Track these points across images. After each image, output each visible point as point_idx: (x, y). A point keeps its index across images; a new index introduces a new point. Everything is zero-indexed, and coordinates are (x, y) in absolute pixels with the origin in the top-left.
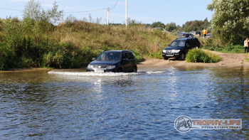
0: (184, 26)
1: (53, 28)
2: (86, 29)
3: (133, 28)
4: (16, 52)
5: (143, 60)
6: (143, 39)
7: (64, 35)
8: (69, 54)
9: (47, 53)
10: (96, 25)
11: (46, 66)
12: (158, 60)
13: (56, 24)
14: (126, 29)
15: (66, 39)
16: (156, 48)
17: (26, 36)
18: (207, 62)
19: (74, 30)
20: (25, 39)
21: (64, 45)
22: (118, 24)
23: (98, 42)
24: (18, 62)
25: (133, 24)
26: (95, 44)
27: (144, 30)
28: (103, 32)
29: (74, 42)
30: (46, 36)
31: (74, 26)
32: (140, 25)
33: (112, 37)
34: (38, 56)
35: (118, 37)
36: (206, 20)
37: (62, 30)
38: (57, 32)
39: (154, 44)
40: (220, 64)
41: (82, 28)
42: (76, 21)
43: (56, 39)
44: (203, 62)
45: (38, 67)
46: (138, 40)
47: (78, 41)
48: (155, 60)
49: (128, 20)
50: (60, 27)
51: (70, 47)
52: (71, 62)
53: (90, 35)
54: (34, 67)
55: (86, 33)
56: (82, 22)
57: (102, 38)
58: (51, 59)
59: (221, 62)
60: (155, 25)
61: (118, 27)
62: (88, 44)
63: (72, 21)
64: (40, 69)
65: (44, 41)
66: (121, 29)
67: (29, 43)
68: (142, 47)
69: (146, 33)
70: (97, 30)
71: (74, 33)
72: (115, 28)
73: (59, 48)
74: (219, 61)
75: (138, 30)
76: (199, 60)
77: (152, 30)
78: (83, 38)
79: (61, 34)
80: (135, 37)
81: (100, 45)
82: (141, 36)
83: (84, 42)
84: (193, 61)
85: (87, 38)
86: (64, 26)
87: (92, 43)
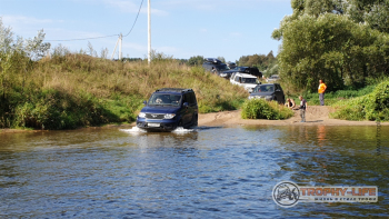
1: (31, 65)
2: (85, 67)
3: (160, 66)
6: (174, 82)
7: (49, 76)
8: (57, 106)
9: (23, 104)
10: (101, 60)
11: (20, 126)
14: (148, 66)
15: (55, 82)
18: (273, 118)
19: (65, 69)
21: (49, 91)
22: (135, 60)
23: (105, 87)
25: (158, 60)
26: (99, 91)
27: (177, 70)
28: (113, 72)
29: (65, 88)
30: (20, 79)
31: (64, 62)
32: (170, 60)
33: (126, 79)
34: (7, 110)
35: (135, 80)
37: (46, 68)
38: (38, 71)
40: (290, 121)
41: (78, 65)
42: (68, 54)
43: (37, 83)
44: (265, 118)
45: (7, 127)
46: (167, 85)
47: (72, 85)
49: (152, 53)
50: (43, 64)
51: (58, 95)
52: (60, 120)
53: (91, 77)
54: (1, 127)
55: (85, 73)
56: (78, 56)
57: (111, 80)
58: (28, 114)
59: (292, 118)
60: (194, 62)
61: (136, 64)
62: (89, 90)
63: (63, 54)
64: (11, 130)
65: (18, 86)
66: (140, 67)
69: (179, 73)
70: (102, 68)
71: (66, 73)
72: (131, 66)
73: (40, 96)
74: (290, 117)
75: (168, 68)
76: (260, 116)
77: (189, 69)
78: (80, 81)
79: (44, 74)
80: (162, 79)
81: (106, 91)
82: (171, 78)
83: (82, 86)
84: (251, 117)
85: (86, 80)
86: (50, 62)
87: (95, 89)
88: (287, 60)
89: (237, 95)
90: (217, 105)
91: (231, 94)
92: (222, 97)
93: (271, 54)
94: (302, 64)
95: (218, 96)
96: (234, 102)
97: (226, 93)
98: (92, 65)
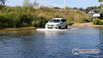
1: (35, 10)
3: (68, 10)
4: (20, 20)
5: (73, 24)
8: (42, 21)
9: (33, 20)
11: (33, 26)
12: (79, 24)
14: (65, 10)
15: (41, 14)
16: (78, 18)
17: (24, 14)
19: (43, 11)
20: (24, 15)
21: (40, 17)
23: (54, 16)
24: (21, 24)
25: (67, 8)
27: (72, 11)
28: (56, 12)
29: (44, 16)
30: (32, 14)
31: (44, 9)
32: (70, 8)
33: (59, 14)
34: (29, 22)
35: (61, 14)
36: (96, 7)
37: (39, 11)
38: (36, 12)
39: (77, 16)
41: (47, 10)
42: (44, 7)
43: (37, 15)
45: (29, 26)
46: (70, 15)
48: (78, 24)
51: (42, 18)
52: (43, 25)
54: (28, 27)
55: (49, 12)
56: (47, 8)
57: (55, 14)
64: (30, 27)
65: (32, 16)
66: (62, 10)
67: (26, 16)
68: (72, 18)
70: (53, 11)
71: (44, 12)
73: (38, 18)
75: (70, 11)
76: (98, 24)
77: (76, 11)
78: (47, 14)
79: (38, 13)
80: (68, 14)
82: (71, 13)
83: (48, 16)
84: (95, 24)
85: (49, 14)
86: (40, 9)
87: (51, 17)
89: (90, 18)
90: (85, 21)
91: (88, 18)
92: (86, 18)
95: (85, 18)
97: (86, 17)
98: (50, 10)
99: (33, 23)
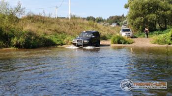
0: (108, 19)
1: (18, 20)
2: (41, 21)
3: (74, 21)
6: (81, 28)
7: (26, 25)
8: (29, 38)
9: (14, 37)
10: (48, 18)
11: (13, 46)
13: (20, 17)
14: (69, 21)
15: (28, 28)
18: (125, 43)
19: (33, 22)
21: (26, 32)
22: (63, 18)
23: (50, 30)
25: (74, 18)
26: (48, 31)
27: (82, 22)
28: (53, 23)
29: (33, 30)
30: (13, 26)
31: (33, 19)
32: (79, 18)
33: (60, 26)
34: (7, 40)
35: (64, 27)
37: (24, 22)
38: (21, 23)
41: (38, 20)
42: (34, 15)
43: (20, 28)
44: (122, 44)
45: (7, 47)
46: (78, 29)
47: (36, 29)
49: (71, 14)
50: (23, 20)
51: (30, 34)
52: (31, 44)
53: (44, 25)
54: (5, 47)
55: (42, 24)
56: (39, 16)
57: (53, 27)
58: (17, 42)
59: (134, 44)
61: (64, 20)
62: (43, 31)
63: (32, 15)
64: (9, 49)
65: (12, 29)
66: (65, 21)
67: (1, 30)
69: (83, 24)
70: (49, 21)
71: (33, 24)
72: (61, 20)
73: (22, 33)
74: (132, 43)
75: (78, 22)
76: (119, 42)
77: (87, 22)
78: (39, 27)
79: (24, 24)
80: (75, 27)
81: (51, 32)
82: (79, 26)
83: (40, 30)
84: (115, 43)
85: (42, 27)
86: (26, 18)
87: (46, 31)
88: (131, 18)
89: (109, 33)
91: (106, 33)
92: (102, 34)
93: (123, 16)
94: (137, 20)
95: (100, 34)
96: (107, 37)
97: (104, 32)
98: (45, 20)
99: (14, 41)
